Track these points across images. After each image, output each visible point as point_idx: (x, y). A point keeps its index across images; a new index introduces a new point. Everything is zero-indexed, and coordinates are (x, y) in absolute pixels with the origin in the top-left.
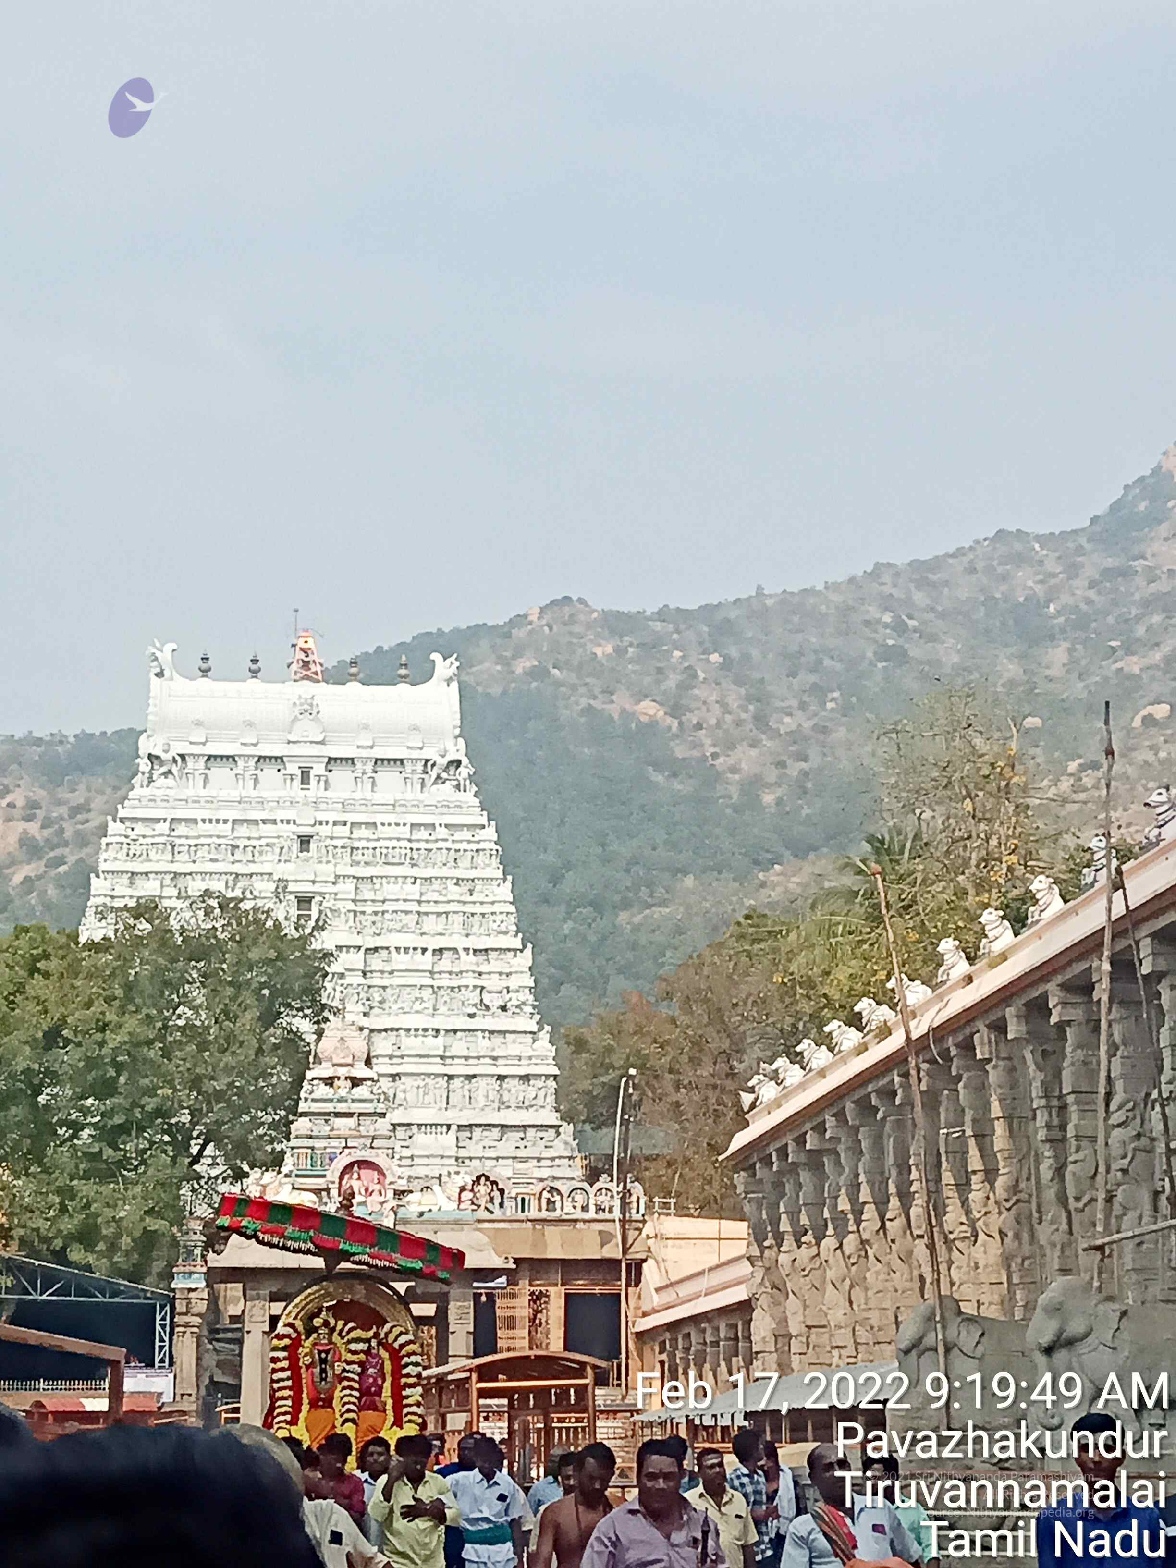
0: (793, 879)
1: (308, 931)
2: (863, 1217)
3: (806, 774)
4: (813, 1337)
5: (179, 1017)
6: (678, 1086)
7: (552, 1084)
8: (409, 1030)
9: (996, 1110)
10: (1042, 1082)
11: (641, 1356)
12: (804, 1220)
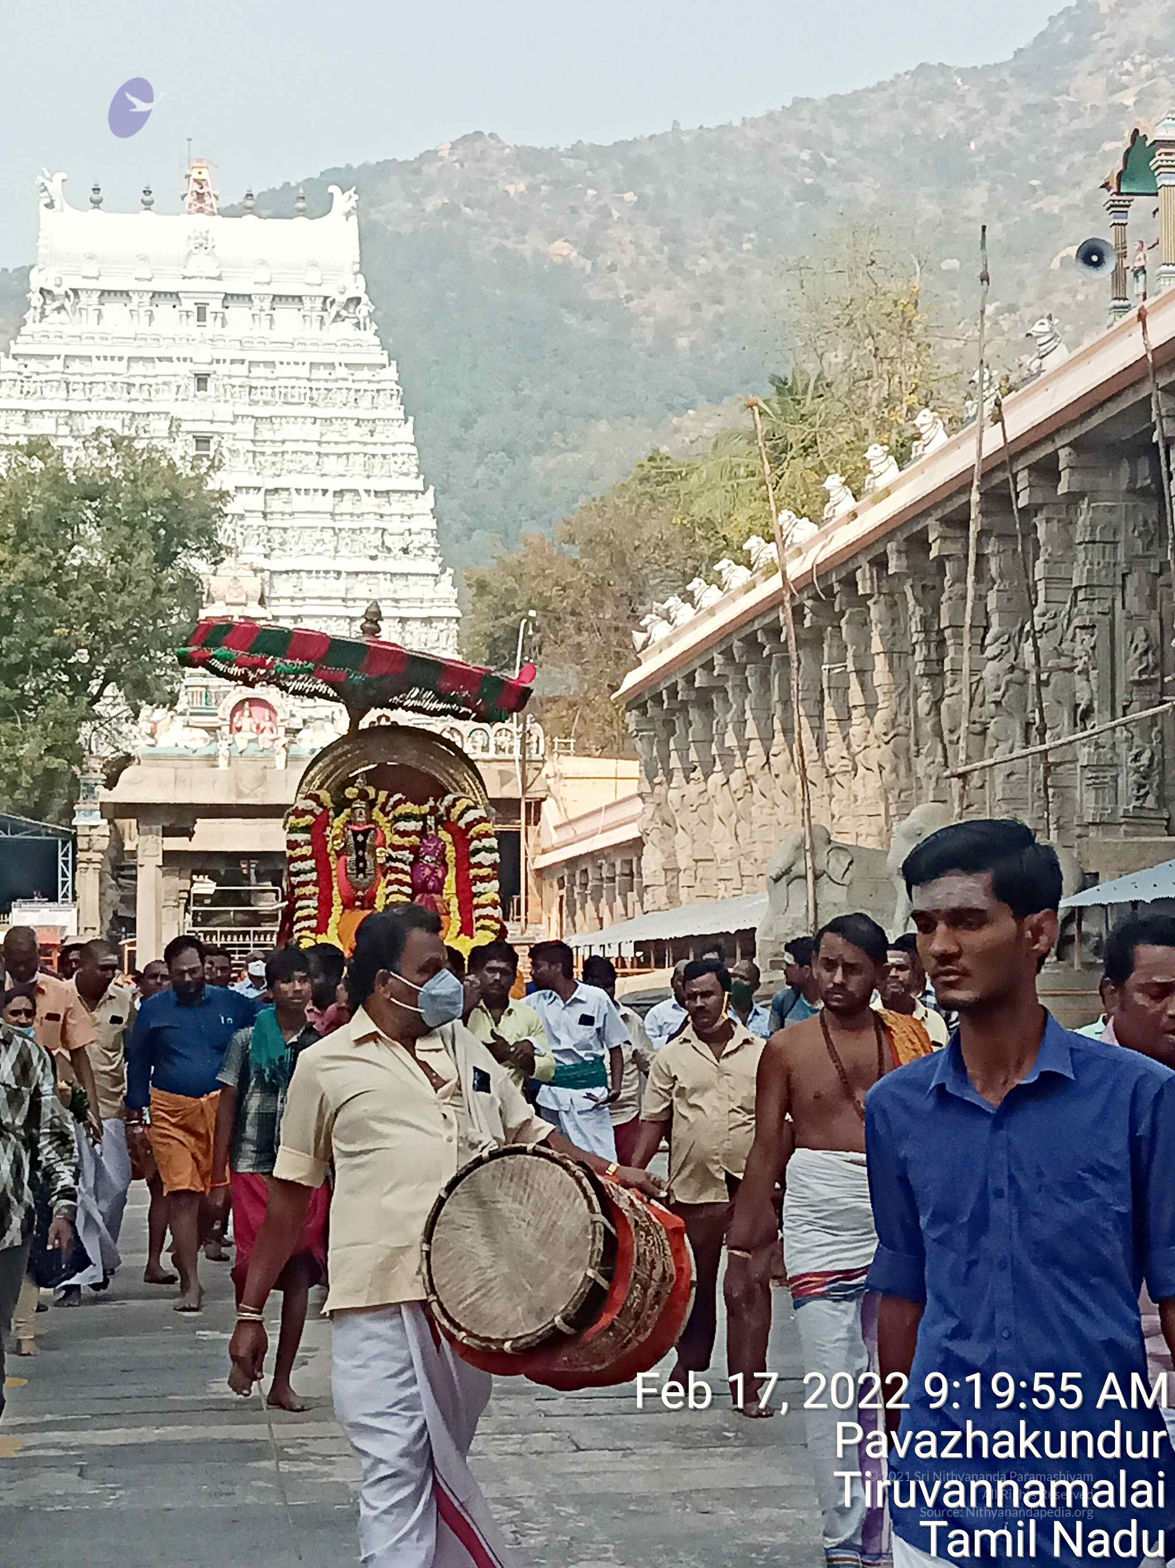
0: (707, 425)
1: (203, 470)
2: (749, 753)
3: (721, 317)
4: (700, 870)
5: (74, 556)
6: (579, 630)
7: (454, 626)
8: (310, 572)
9: (876, 645)
10: (922, 617)
11: (540, 891)
12: (693, 756)
